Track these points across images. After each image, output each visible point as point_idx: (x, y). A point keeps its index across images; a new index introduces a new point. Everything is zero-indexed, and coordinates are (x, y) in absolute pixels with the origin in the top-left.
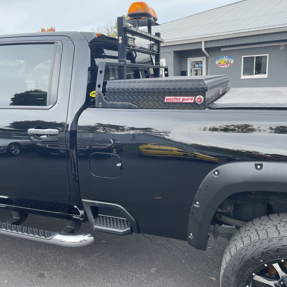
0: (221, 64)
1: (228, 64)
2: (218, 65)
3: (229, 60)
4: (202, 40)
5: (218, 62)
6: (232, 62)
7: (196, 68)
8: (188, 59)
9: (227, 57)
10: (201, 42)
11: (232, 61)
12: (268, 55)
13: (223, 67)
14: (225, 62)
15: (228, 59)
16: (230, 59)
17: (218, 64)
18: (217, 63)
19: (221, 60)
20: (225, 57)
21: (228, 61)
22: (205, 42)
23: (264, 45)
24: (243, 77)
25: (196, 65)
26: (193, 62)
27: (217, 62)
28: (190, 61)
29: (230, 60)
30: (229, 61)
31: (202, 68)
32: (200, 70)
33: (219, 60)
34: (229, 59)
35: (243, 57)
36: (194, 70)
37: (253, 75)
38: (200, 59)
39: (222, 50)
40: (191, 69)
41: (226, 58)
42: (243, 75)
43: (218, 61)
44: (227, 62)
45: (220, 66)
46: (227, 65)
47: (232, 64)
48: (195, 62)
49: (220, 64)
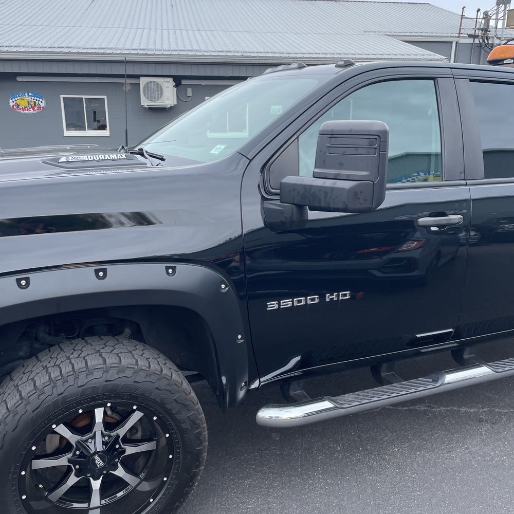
0: (20, 107)
1: (36, 108)
2: (15, 107)
3: (36, 100)
5: (13, 102)
6: (42, 105)
9: (30, 94)
11: (42, 102)
12: (105, 97)
13: (26, 112)
14: (29, 104)
15: (33, 98)
16: (38, 99)
17: (13, 106)
18: (12, 104)
19: (18, 98)
20: (26, 94)
21: (35, 103)
23: (97, 80)
24: (67, 133)
27: (11, 101)
29: (39, 101)
30: (37, 102)
33: (16, 99)
34: (36, 98)
35: (62, 97)
37: (85, 130)
39: (19, 79)
41: (28, 95)
42: (67, 130)
43: (14, 100)
44: (32, 103)
46: (34, 110)
47: (43, 107)
49: (18, 106)
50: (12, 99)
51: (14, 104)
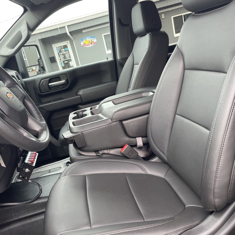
0: (86, 45)
1: (93, 44)
2: (84, 45)
4: (64, 25)
5: (83, 43)
6: (95, 41)
7: (63, 52)
8: (53, 45)
10: (65, 27)
11: (95, 40)
13: (88, 46)
14: (89, 42)
15: (91, 39)
18: (82, 44)
19: (85, 40)
20: (88, 38)
21: (92, 41)
22: (68, 26)
24: (107, 52)
25: (62, 50)
26: (59, 47)
28: (56, 47)
29: (93, 40)
31: (68, 51)
32: (67, 53)
33: (84, 41)
34: (92, 39)
35: (103, 35)
36: (61, 54)
38: (64, 43)
39: (84, 31)
40: (58, 54)
41: (89, 38)
42: (108, 50)
43: (83, 42)
44: (91, 42)
45: (86, 46)
47: (96, 42)
48: (61, 47)
50: (82, 42)
51: (83, 44)
